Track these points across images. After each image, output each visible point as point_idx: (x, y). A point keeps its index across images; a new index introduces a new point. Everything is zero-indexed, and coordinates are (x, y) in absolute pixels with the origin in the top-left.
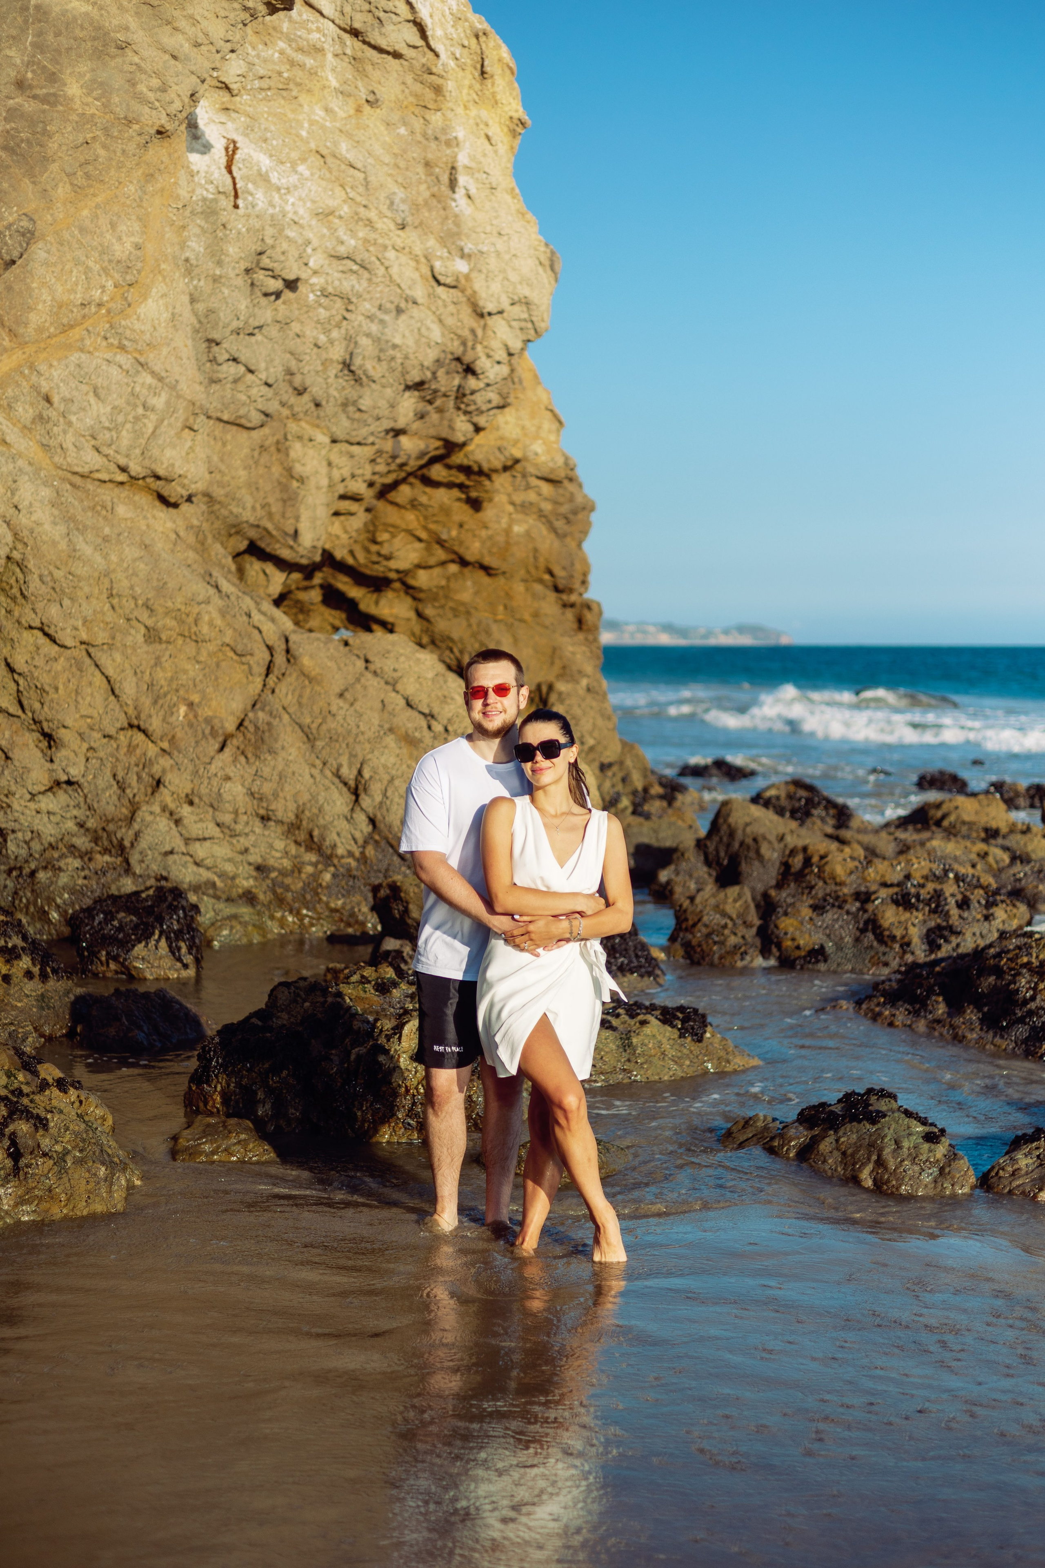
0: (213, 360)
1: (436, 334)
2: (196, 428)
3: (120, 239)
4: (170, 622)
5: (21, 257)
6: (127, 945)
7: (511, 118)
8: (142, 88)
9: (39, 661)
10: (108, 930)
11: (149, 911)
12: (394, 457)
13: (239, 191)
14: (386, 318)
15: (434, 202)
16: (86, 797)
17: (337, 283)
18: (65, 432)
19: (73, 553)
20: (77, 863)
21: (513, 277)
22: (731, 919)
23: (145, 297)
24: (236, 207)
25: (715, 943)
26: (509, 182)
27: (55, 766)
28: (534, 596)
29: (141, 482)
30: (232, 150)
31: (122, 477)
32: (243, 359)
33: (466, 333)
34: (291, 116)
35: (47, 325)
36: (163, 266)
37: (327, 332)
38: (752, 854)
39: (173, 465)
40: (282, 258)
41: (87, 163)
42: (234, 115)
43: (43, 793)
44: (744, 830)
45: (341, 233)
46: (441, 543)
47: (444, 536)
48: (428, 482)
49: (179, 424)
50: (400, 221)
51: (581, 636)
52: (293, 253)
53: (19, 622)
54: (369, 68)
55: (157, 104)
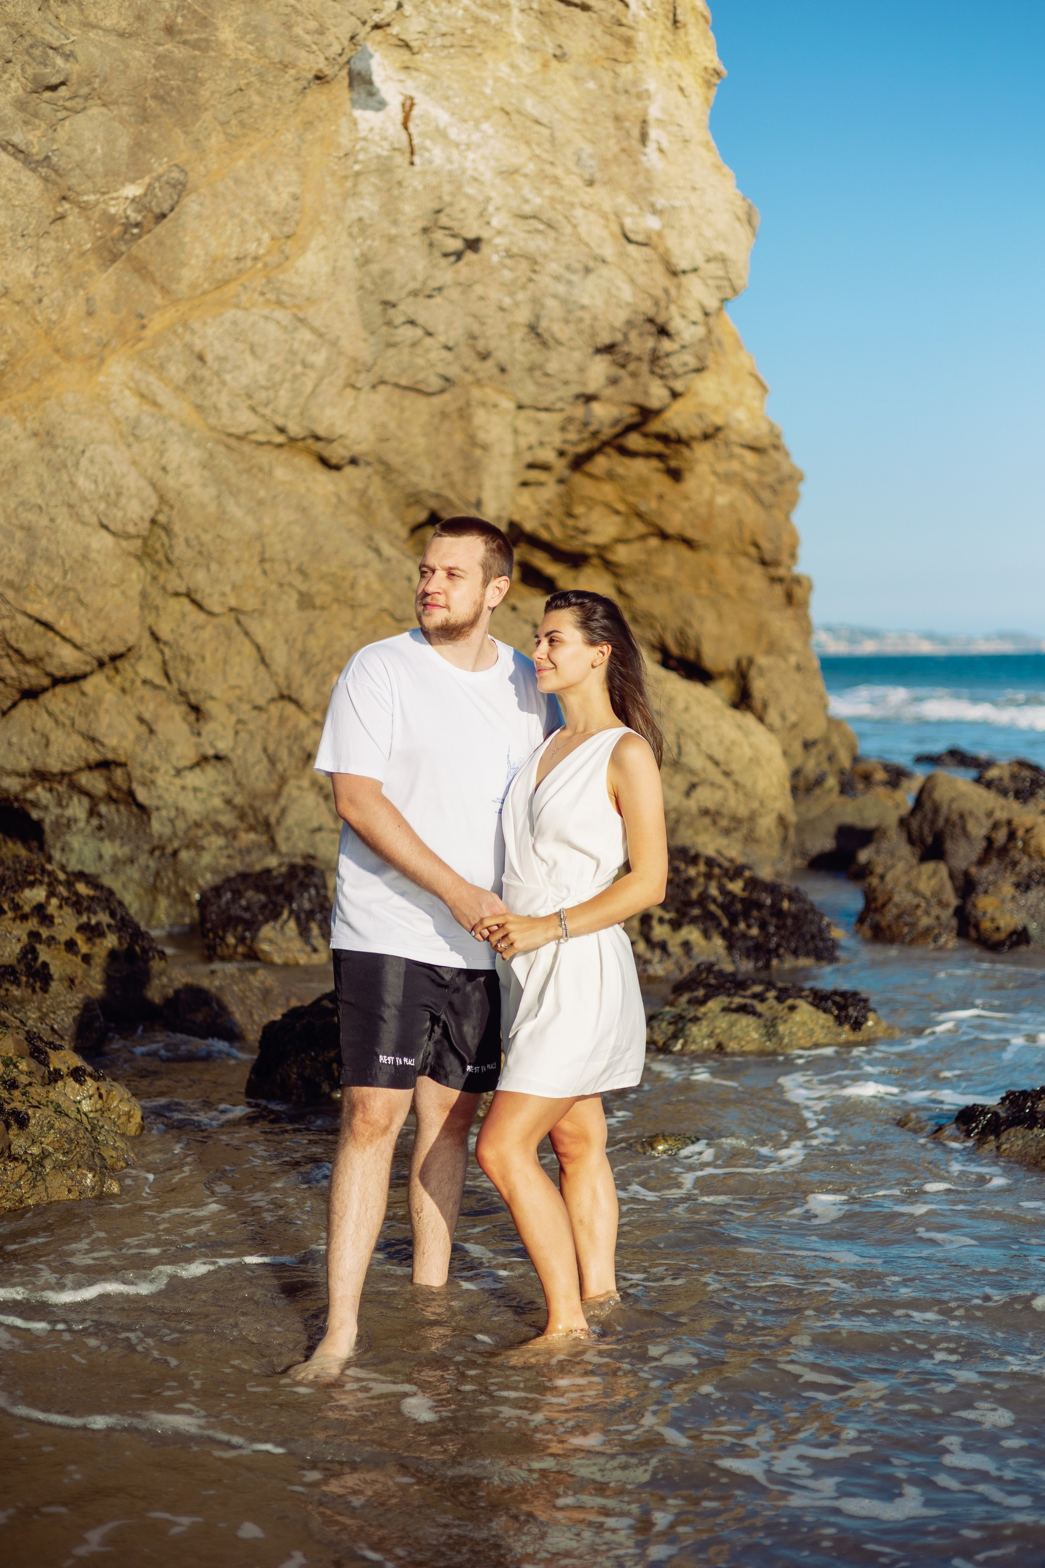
0: (389, 323)
1: (627, 293)
2: (359, 385)
3: (276, 189)
4: (325, 588)
5: (172, 210)
6: (253, 926)
7: (706, 68)
8: (298, 31)
9: (185, 629)
10: (235, 911)
11: (279, 889)
12: (586, 424)
13: (416, 148)
14: (574, 278)
15: (624, 157)
16: (235, 772)
17: (522, 243)
18: (219, 392)
19: (222, 516)
20: (220, 841)
21: (708, 232)
22: (924, 898)
23: (303, 249)
24: (412, 163)
25: (906, 924)
26: (707, 136)
27: (201, 740)
28: (740, 570)
29: (300, 444)
30: (408, 107)
31: (280, 439)
32: (420, 320)
33: (659, 293)
34: (474, 73)
35: (201, 280)
36: (323, 217)
37: (512, 294)
38: (958, 831)
39: (332, 425)
40: (461, 216)
41: (241, 110)
42: (414, 73)
43: (192, 768)
44: (950, 807)
45: (527, 192)
46: (640, 515)
47: (643, 508)
48: (624, 452)
49: (340, 382)
50: (587, 177)
51: (790, 612)
52: (473, 211)
53: (164, 588)
54: (556, 22)
55: (315, 47)
